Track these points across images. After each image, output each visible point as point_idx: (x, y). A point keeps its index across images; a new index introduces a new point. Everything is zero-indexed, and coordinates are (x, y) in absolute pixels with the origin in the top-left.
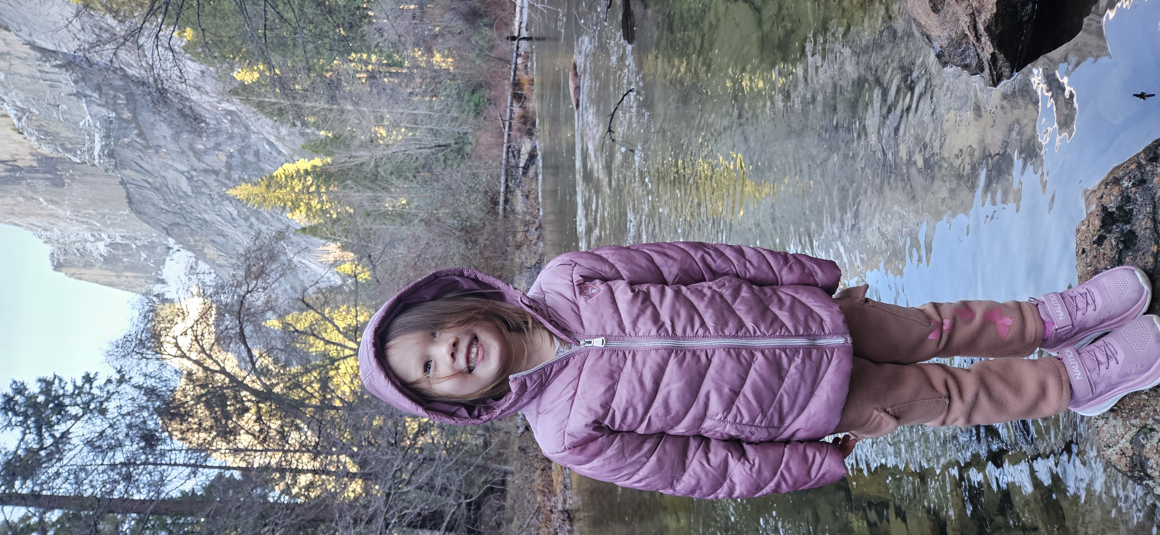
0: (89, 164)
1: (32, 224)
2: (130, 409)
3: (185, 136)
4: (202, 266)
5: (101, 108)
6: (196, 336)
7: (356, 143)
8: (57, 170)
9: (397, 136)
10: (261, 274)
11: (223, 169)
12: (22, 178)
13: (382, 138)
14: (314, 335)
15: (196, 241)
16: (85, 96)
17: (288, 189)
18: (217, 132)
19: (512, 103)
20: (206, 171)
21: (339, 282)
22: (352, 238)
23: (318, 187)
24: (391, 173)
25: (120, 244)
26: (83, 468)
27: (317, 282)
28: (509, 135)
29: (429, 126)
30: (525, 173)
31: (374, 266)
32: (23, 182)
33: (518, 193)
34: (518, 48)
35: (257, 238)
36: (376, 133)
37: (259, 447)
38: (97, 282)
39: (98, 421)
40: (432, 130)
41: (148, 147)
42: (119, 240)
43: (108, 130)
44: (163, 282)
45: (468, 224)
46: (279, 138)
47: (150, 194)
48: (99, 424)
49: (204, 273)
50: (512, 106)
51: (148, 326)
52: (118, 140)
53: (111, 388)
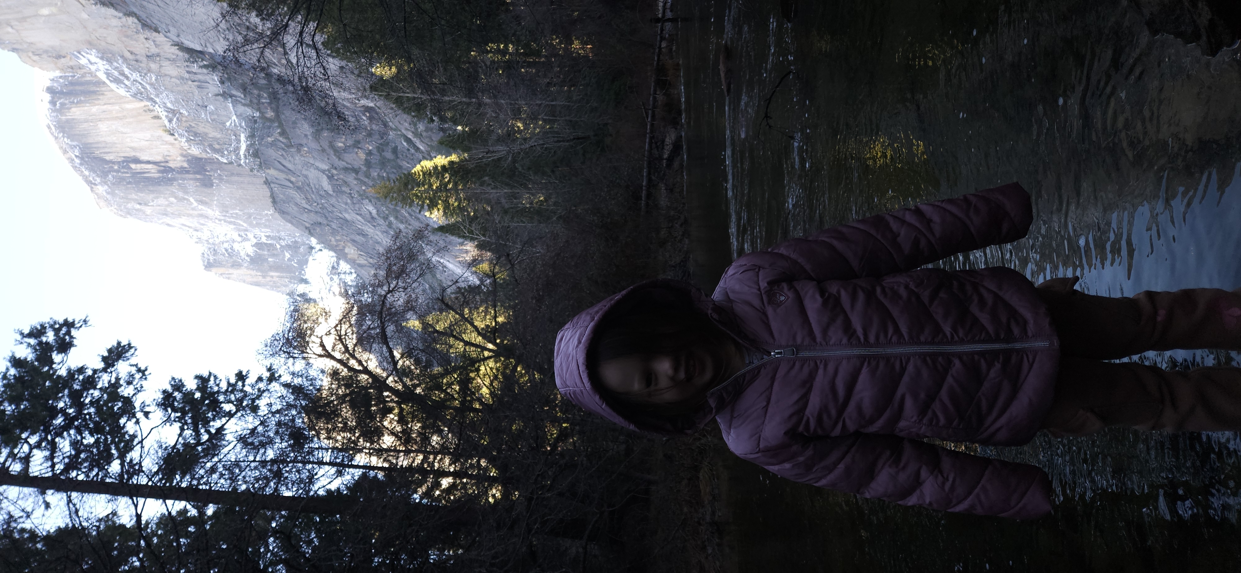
0: (235, 164)
1: (183, 225)
2: (279, 407)
3: (325, 134)
4: (344, 266)
5: (246, 108)
6: (340, 336)
7: (494, 137)
8: (206, 170)
9: (535, 128)
10: (401, 273)
11: (362, 167)
12: (173, 179)
13: (519, 131)
14: (454, 336)
15: (337, 241)
16: (231, 96)
17: (426, 187)
18: (356, 129)
19: (655, 91)
20: (346, 169)
21: (478, 282)
22: (489, 237)
23: (456, 184)
24: (529, 169)
25: (266, 244)
26: (237, 464)
27: (457, 282)
28: (652, 125)
29: (567, 118)
30: (669, 166)
31: (513, 265)
32: (175, 183)
33: (662, 187)
34: (662, 30)
35: (397, 237)
36: (513, 126)
37: (402, 448)
38: (244, 281)
39: (250, 418)
40: (571, 121)
41: (290, 146)
42: (264, 240)
43: (253, 129)
44: (306, 282)
45: (609, 220)
46: (416, 134)
47: (292, 193)
48: (251, 422)
49: (345, 273)
50: (655, 93)
51: (295, 325)
52: (263, 139)
53: (262, 385)
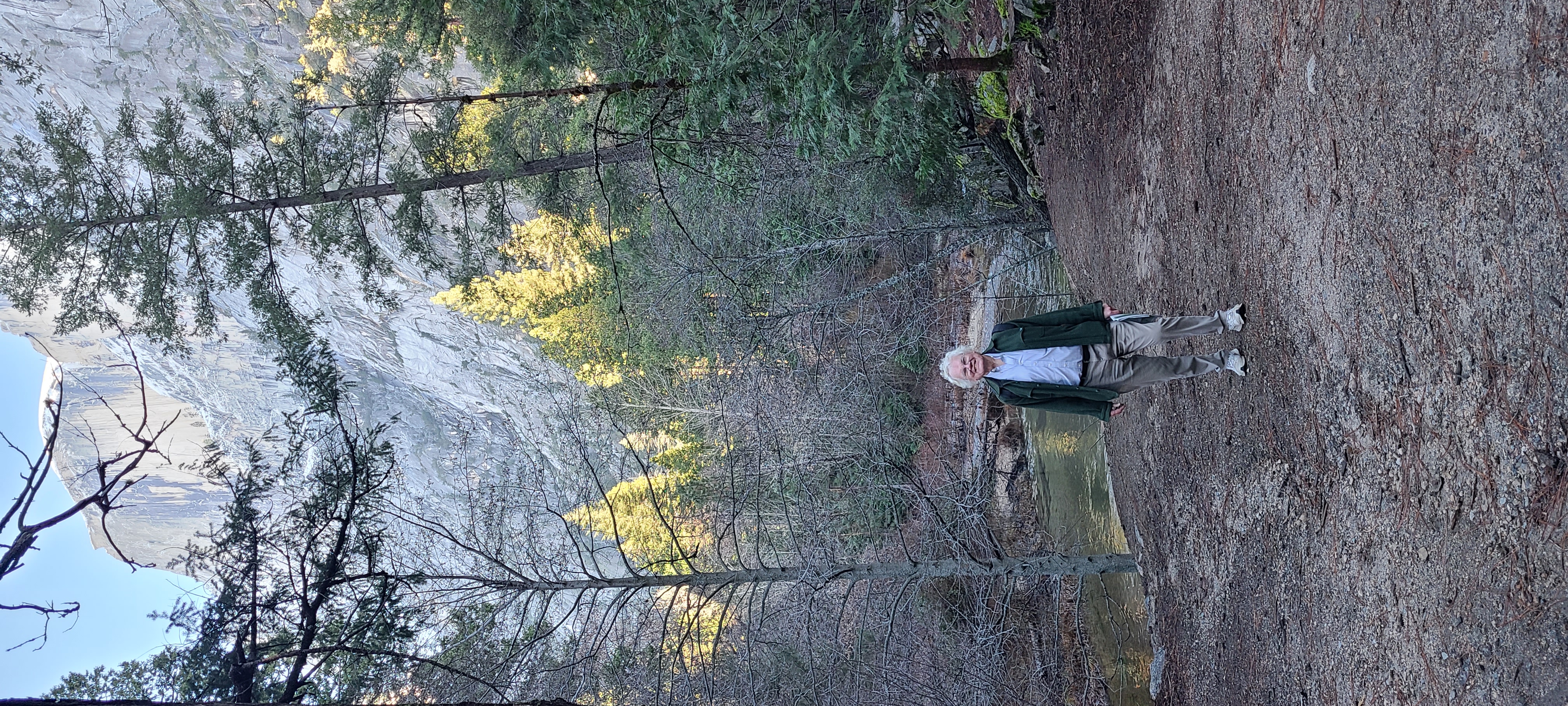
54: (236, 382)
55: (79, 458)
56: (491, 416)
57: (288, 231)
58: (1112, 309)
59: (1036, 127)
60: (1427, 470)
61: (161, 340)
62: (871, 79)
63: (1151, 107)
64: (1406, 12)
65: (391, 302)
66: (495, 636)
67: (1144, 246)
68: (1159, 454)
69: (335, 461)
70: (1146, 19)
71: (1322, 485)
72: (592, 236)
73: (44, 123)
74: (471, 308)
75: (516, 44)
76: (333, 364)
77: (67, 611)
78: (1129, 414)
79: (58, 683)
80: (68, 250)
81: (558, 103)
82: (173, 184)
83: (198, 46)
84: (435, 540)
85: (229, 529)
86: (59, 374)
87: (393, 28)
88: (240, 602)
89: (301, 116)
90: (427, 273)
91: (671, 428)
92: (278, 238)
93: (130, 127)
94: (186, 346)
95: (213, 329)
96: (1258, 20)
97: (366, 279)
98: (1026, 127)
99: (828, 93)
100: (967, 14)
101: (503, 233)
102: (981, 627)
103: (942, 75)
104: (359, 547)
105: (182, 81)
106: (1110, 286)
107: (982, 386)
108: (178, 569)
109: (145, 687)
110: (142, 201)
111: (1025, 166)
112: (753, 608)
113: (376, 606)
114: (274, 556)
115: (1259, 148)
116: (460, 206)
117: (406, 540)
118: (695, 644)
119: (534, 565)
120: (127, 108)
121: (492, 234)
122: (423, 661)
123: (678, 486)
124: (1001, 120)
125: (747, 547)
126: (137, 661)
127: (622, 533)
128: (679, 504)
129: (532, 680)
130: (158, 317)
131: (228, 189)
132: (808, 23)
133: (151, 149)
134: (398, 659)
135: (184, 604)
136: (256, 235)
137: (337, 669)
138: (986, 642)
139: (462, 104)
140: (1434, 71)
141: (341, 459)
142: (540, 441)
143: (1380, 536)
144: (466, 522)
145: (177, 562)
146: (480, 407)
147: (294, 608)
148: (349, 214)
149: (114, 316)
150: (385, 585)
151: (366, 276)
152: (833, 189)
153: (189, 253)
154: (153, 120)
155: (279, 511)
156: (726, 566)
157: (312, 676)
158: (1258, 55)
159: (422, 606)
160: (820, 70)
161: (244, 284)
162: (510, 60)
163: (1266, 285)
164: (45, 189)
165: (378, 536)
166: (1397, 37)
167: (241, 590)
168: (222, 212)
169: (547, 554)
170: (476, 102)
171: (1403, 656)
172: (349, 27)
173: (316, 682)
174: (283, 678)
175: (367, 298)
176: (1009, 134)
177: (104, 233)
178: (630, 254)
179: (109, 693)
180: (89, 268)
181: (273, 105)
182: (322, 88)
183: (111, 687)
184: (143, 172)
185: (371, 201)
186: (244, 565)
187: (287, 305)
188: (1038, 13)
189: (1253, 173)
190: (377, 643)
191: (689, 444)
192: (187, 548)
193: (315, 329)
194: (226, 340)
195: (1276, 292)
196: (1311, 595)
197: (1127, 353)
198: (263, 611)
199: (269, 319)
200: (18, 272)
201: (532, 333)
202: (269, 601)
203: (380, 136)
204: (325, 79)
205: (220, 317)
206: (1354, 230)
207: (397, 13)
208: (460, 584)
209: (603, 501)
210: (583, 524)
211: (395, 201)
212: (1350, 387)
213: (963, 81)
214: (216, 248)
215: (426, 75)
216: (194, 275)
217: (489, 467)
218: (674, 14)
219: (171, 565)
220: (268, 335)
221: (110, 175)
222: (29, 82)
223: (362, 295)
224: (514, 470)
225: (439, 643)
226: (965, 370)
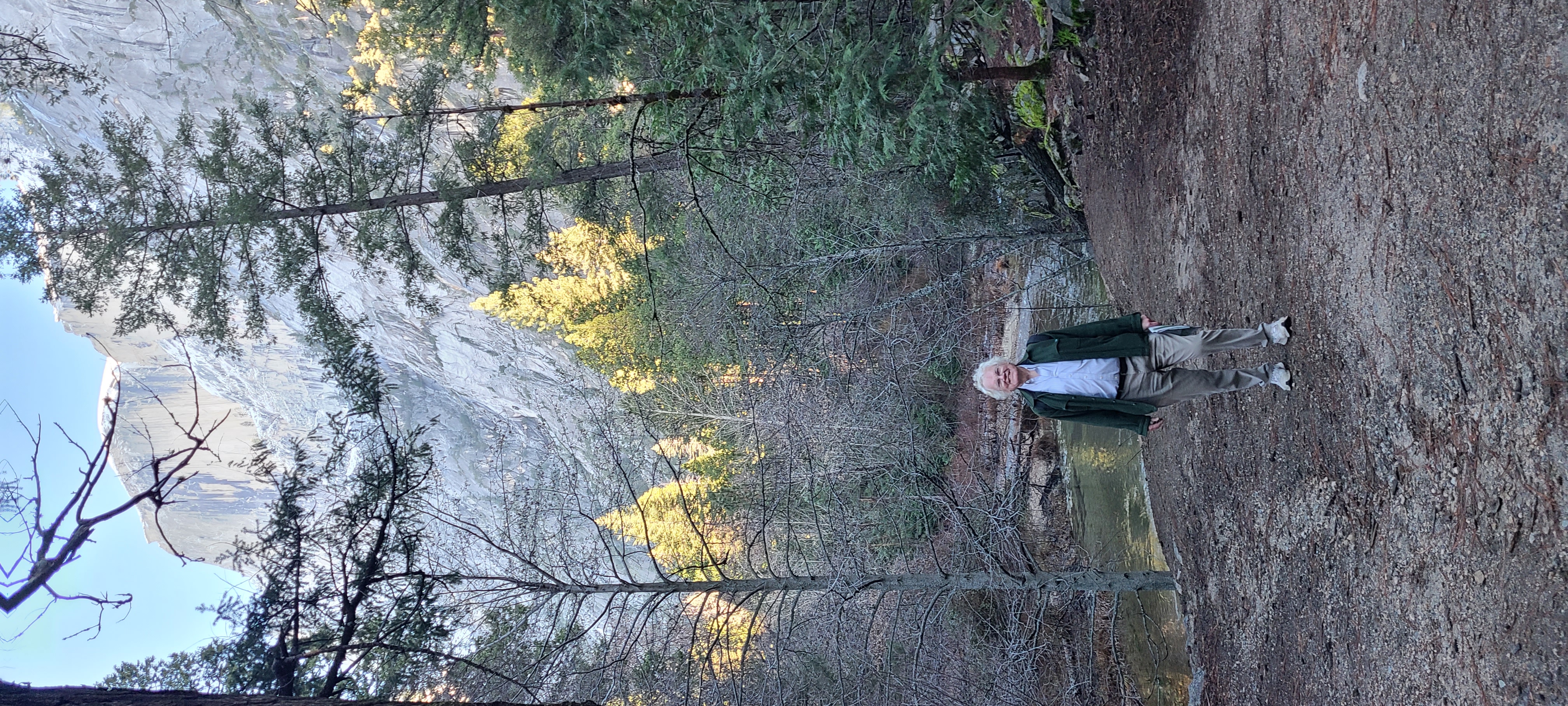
32: (253, 511)
54: (284, 385)
55: (135, 454)
56: (527, 420)
57: (336, 237)
58: (1150, 321)
59: (1074, 136)
60: (1485, 490)
61: (214, 342)
62: (906, 89)
63: (1194, 116)
64: (1463, 17)
65: (432, 308)
66: (528, 637)
67: (1185, 257)
68: (1199, 469)
69: (376, 461)
70: (1188, 27)
71: (1372, 504)
72: (627, 244)
73: (108, 132)
74: (509, 313)
75: (556, 55)
76: (375, 367)
77: (121, 603)
78: (1167, 428)
79: (111, 672)
80: (128, 253)
81: (596, 112)
82: (228, 191)
83: (253, 58)
84: (471, 541)
85: (275, 526)
86: (117, 373)
87: (438, 40)
88: (283, 597)
89: (350, 126)
90: (467, 279)
91: (703, 435)
92: (325, 244)
93: (187, 137)
94: (237, 348)
95: (263, 331)
96: (1307, 26)
97: (408, 285)
98: (1064, 136)
99: (863, 102)
100: (1005, 23)
101: (541, 240)
102: (1013, 641)
103: (978, 85)
104: (398, 546)
105: (238, 92)
106: (1149, 297)
107: (1016, 397)
108: (226, 564)
109: (193, 678)
110: (198, 207)
111: (1062, 175)
112: (782, 617)
113: (413, 605)
114: (316, 553)
115: (1306, 157)
116: (500, 214)
117: (443, 541)
118: (724, 651)
119: (567, 567)
120: (186, 118)
121: (530, 241)
122: (457, 659)
123: (709, 492)
124: (1038, 129)
125: (777, 555)
126: (186, 652)
127: (653, 538)
128: (710, 511)
129: (563, 682)
130: (211, 319)
131: (280, 196)
132: (844, 32)
133: (208, 157)
134: (434, 657)
135: (231, 598)
136: (305, 241)
137: (375, 666)
138: (1018, 657)
139: (503, 114)
140: (1493, 77)
141: (382, 460)
142: (573, 445)
143: (1433, 557)
144: (501, 524)
145: (225, 557)
146: (516, 411)
147: (336, 604)
148: (394, 221)
149: (170, 318)
150: (422, 584)
151: (408, 282)
152: (867, 199)
153: (242, 258)
154: (210, 130)
155: (322, 509)
156: (756, 574)
157: (351, 671)
158: (1306, 62)
159: (457, 606)
160: (855, 80)
161: (292, 289)
162: (550, 71)
163: (1313, 298)
164: (107, 196)
165: (416, 536)
166: (1453, 42)
167: (285, 586)
168: (274, 219)
169: (580, 558)
170: (516, 112)
171: (1457, 683)
172: (396, 39)
173: (355, 677)
174: (324, 673)
175: (410, 303)
176: (1046, 143)
177: (162, 238)
178: (664, 262)
179: (158, 683)
180: (148, 271)
181: (323, 115)
182: (369, 98)
183: (161, 677)
184: (200, 179)
185: (415, 208)
186: (289, 561)
187: (333, 309)
188: (1077, 21)
189: (1300, 183)
190: (414, 642)
191: (720, 452)
192: (235, 543)
193: (359, 332)
194: (275, 342)
195: (1323, 304)
196: (1359, 618)
197: (1167, 366)
198: (305, 606)
199: (316, 323)
200: (81, 275)
201: (568, 339)
202: (311, 597)
203: (424, 145)
204: (373, 90)
205: (270, 320)
206: (1408, 241)
207: (442, 25)
208: (494, 585)
209: (635, 506)
210: (615, 528)
211: (438, 208)
212: (1402, 403)
213: (1000, 90)
214: (267, 253)
215: (469, 85)
216: (246, 279)
217: (524, 471)
218: (711, 25)
219: (220, 559)
220: (315, 338)
221: (169, 182)
222: (94, 92)
223: (405, 300)
224: (548, 473)
225: (473, 643)
226: (999, 381)
